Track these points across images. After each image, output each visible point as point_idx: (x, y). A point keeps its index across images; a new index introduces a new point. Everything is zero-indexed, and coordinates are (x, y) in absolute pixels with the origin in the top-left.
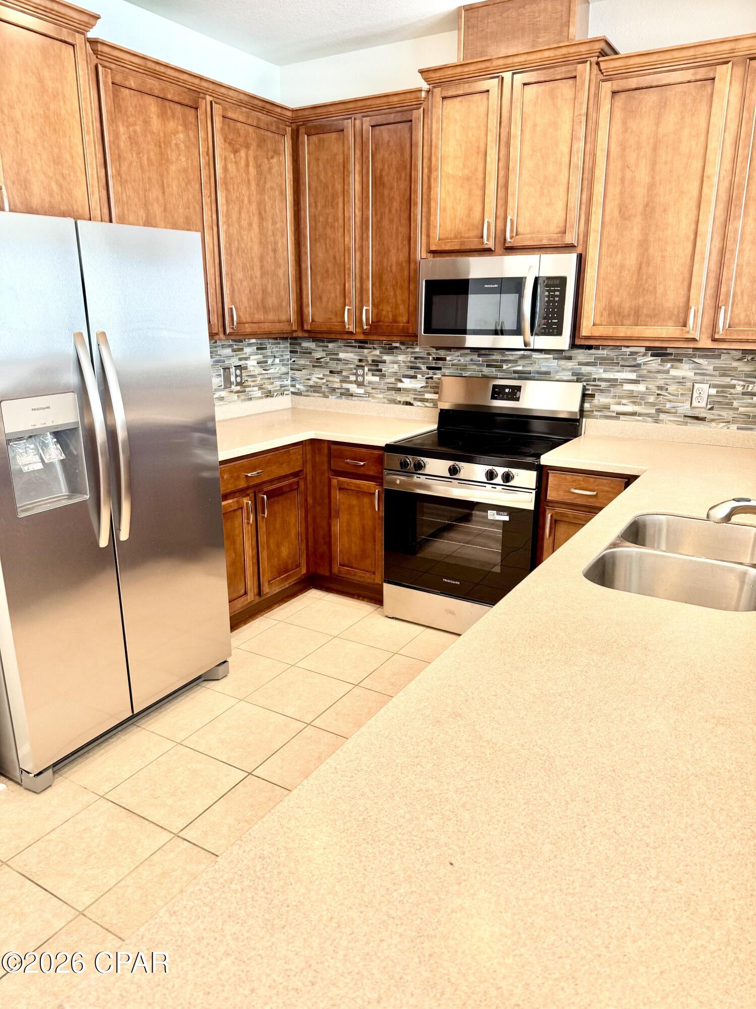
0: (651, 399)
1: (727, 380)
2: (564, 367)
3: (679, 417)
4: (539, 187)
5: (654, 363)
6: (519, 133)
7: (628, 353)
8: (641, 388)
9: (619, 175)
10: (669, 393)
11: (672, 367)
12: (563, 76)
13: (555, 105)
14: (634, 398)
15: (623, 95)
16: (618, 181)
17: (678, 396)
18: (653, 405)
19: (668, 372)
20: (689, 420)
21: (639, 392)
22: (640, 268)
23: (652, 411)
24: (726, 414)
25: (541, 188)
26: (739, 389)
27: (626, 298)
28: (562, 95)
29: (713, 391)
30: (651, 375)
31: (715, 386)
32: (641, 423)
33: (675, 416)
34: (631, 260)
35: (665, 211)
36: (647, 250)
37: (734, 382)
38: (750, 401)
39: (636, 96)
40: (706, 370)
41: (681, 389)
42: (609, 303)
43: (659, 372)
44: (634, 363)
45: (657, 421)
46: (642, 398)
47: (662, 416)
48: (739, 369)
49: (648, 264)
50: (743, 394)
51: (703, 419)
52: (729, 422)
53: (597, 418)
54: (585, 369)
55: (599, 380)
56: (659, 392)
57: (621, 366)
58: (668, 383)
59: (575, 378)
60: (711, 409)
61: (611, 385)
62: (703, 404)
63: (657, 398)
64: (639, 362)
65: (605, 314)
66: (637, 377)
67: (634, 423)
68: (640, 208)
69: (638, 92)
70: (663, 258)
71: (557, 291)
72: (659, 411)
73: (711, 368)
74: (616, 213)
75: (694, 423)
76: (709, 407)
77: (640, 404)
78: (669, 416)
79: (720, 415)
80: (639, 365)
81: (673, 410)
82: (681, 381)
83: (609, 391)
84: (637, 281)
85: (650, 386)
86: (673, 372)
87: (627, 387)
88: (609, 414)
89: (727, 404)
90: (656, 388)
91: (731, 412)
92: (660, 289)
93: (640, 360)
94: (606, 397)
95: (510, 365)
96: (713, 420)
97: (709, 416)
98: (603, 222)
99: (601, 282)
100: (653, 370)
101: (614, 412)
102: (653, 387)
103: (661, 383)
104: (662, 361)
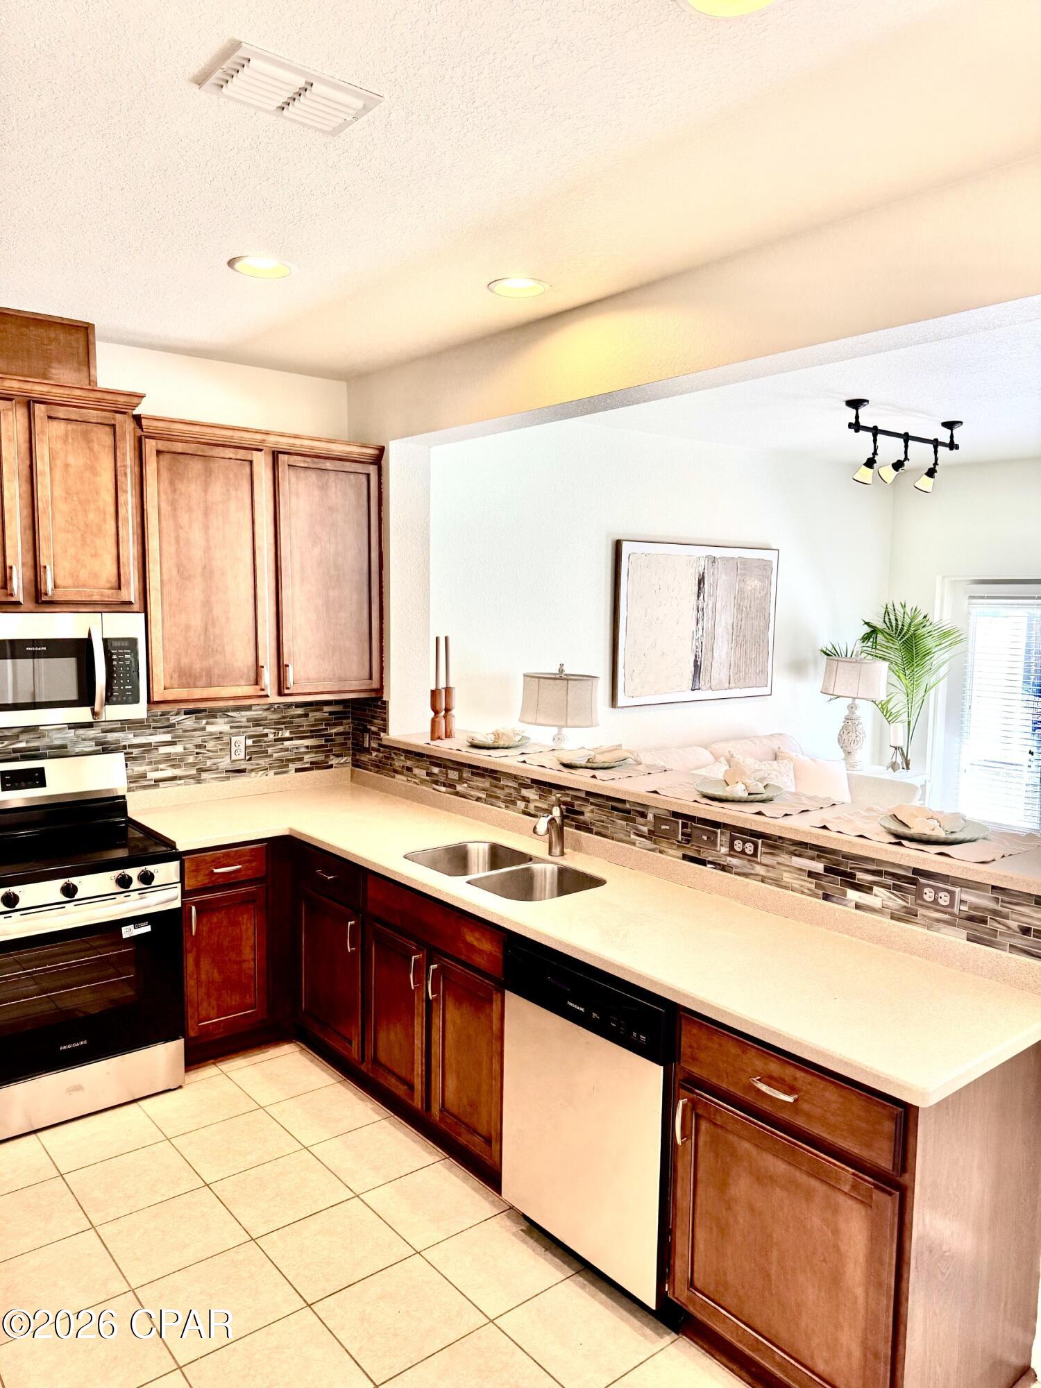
0: (191, 759)
1: (260, 730)
2: (83, 737)
3: (220, 773)
4: (79, 535)
5: (189, 722)
6: (48, 469)
7: (159, 713)
8: (178, 749)
9: (173, 535)
10: (208, 751)
11: (207, 723)
12: (99, 421)
13: (91, 450)
14: (171, 760)
15: (168, 456)
16: (173, 541)
17: (217, 752)
18: (193, 765)
19: (204, 729)
20: (231, 775)
21: (176, 754)
22: (206, 629)
23: (194, 772)
24: (263, 762)
25: (83, 536)
26: (271, 737)
27: (196, 660)
28: (98, 439)
29: (250, 742)
30: (187, 734)
31: (250, 737)
32: (184, 787)
33: (217, 773)
34: (197, 621)
35: (223, 574)
36: (210, 611)
37: (266, 731)
38: (281, 746)
39: (182, 460)
40: (240, 722)
41: (219, 744)
42: (178, 665)
43: (194, 730)
44: (166, 724)
45: (199, 782)
46: (181, 760)
47: (204, 775)
48: (269, 718)
49: (213, 624)
50: (276, 740)
51: (243, 771)
52: (267, 769)
53: (134, 791)
54: (111, 737)
55: (131, 746)
56: (198, 750)
57: (153, 728)
58: (206, 740)
59: (100, 748)
60: (250, 759)
61: (145, 750)
62: (242, 756)
63: (197, 757)
64: (173, 722)
65: (176, 676)
66: (172, 738)
67: (178, 787)
68: (199, 570)
69: (182, 456)
70: (228, 619)
71: (127, 654)
72: (200, 770)
73: (244, 719)
74: (175, 572)
75: (236, 776)
76: (247, 757)
77: (179, 766)
78: (210, 774)
79: (258, 764)
80: (173, 725)
81: (214, 767)
82: (219, 737)
83: (144, 758)
84: (205, 641)
85: (188, 746)
86: (210, 729)
87: (163, 750)
88: (146, 783)
89: (263, 752)
90: (194, 747)
91: (267, 760)
92: (228, 649)
93: (174, 720)
94: (141, 765)
95: (6, 743)
96: (252, 770)
97: (249, 767)
98: (162, 581)
99: (166, 641)
100: (189, 729)
101: (152, 780)
102: (190, 746)
103: (199, 741)
104: (197, 718)
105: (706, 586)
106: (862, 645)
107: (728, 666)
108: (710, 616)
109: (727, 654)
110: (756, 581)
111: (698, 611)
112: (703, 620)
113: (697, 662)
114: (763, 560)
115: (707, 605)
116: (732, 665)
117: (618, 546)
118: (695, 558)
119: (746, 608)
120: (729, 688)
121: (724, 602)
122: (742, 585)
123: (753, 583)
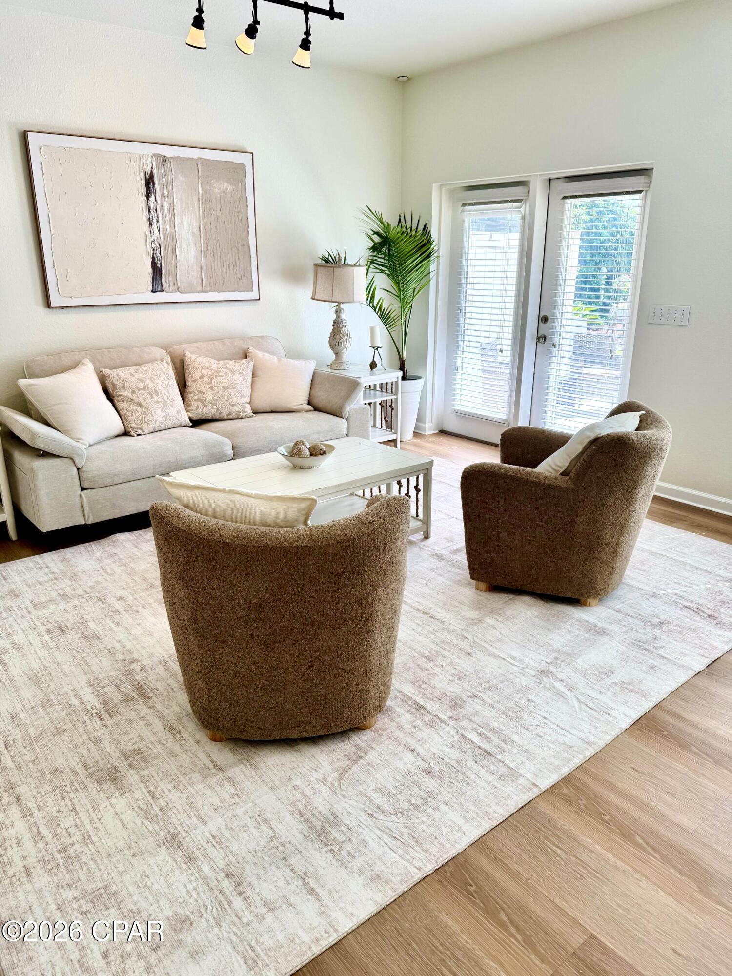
105: (157, 186)
106: (372, 254)
107: (200, 270)
108: (168, 217)
109: (196, 258)
110: (225, 185)
111: (150, 212)
112: (157, 221)
113: (156, 264)
114: (232, 162)
115: (162, 206)
116: (204, 268)
117: (24, 137)
118: (137, 156)
119: (216, 211)
120: (203, 291)
121: (184, 203)
122: (208, 187)
123: (222, 187)
